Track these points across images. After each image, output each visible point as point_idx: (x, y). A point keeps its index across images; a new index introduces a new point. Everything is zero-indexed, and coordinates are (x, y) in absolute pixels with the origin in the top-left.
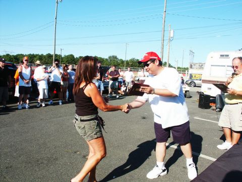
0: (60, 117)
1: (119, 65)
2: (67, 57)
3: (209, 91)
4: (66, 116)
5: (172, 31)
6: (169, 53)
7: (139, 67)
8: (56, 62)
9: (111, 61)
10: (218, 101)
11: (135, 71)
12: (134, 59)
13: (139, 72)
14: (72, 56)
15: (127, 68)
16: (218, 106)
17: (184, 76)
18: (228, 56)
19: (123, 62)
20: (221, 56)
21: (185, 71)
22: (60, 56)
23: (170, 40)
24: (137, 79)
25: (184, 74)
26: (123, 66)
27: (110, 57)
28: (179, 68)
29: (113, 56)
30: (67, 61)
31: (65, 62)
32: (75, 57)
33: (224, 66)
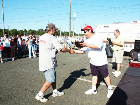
0: (13, 68)
2: (13, 31)
4: (17, 67)
5: (75, 14)
6: (74, 26)
7: (56, 34)
8: (6, 34)
9: (40, 32)
14: (16, 30)
18: (108, 26)
20: (104, 26)
21: (83, 36)
22: (8, 30)
25: (83, 38)
27: (39, 30)
28: (80, 34)
30: (12, 33)
31: (11, 34)
32: (18, 31)
33: (106, 32)
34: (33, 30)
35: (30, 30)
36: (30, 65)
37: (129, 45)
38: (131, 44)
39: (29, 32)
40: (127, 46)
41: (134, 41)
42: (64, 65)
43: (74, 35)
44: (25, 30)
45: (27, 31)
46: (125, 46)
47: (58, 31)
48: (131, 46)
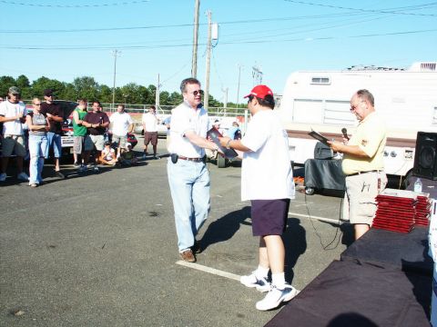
1: (100, 97)
3: (292, 152)
5: (215, 27)
6: (209, 72)
7: (144, 102)
9: (80, 89)
10: (309, 172)
11: (135, 112)
12: (133, 85)
13: (144, 115)
15: (117, 106)
16: (310, 182)
17: (241, 121)
18: (326, 80)
19: (108, 91)
20: (314, 79)
21: (243, 111)
23: (212, 45)
24: (140, 129)
25: (241, 118)
26: (110, 101)
27: (77, 81)
28: (230, 105)
29: (85, 79)
33: (321, 101)
34: (56, 82)
35: (43, 80)
36: (22, 210)
37: (400, 151)
38: (409, 149)
39: (38, 87)
40: (393, 155)
41: (414, 137)
42: (154, 214)
43: (210, 105)
44: (24, 80)
45: (31, 83)
46: (386, 154)
47: (150, 90)
48: (409, 154)
